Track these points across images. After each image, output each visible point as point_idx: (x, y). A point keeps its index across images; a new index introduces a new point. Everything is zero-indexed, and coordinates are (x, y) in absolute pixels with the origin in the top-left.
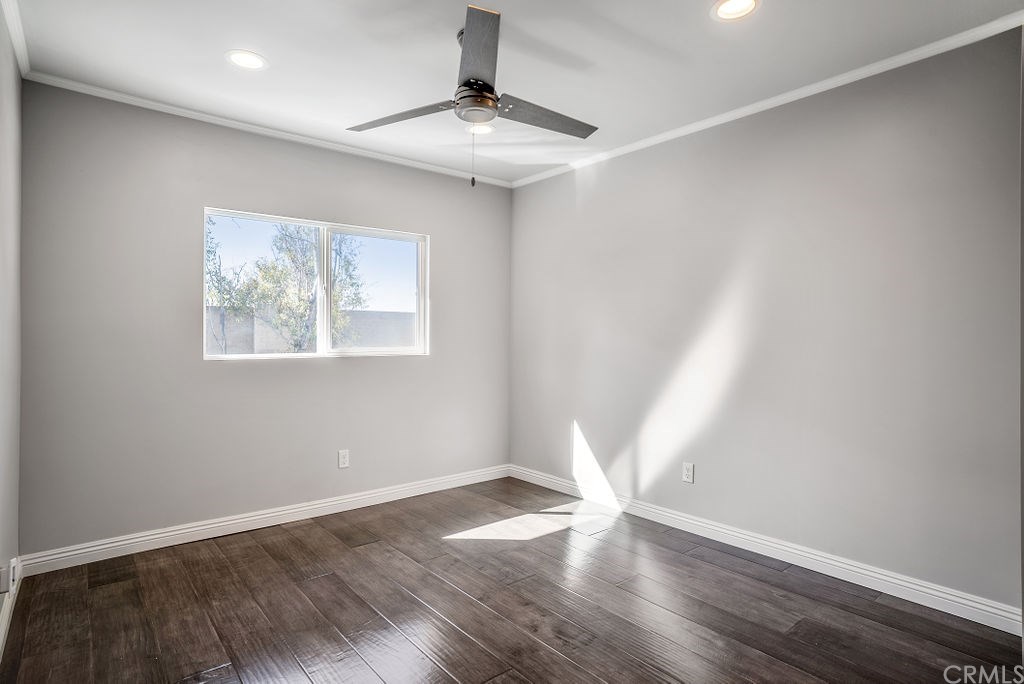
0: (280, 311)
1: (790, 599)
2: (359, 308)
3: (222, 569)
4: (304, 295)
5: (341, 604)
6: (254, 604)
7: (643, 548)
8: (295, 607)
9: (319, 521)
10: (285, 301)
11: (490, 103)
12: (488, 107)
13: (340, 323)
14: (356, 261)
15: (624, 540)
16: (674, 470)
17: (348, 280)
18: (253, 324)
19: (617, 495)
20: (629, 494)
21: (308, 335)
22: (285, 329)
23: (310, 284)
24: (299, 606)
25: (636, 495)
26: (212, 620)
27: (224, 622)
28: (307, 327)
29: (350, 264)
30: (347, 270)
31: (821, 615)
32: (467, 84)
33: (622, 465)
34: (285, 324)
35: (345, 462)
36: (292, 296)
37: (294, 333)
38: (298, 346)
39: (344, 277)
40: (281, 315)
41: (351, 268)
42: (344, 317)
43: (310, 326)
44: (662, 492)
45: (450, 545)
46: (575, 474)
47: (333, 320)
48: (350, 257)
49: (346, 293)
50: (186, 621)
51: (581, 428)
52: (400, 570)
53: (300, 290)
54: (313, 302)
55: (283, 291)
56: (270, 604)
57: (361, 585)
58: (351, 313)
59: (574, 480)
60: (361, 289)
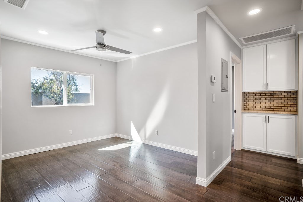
0: (51, 93)
1: (174, 158)
2: (77, 92)
3: (37, 160)
4: (59, 88)
5: (69, 164)
6: (47, 166)
7: (147, 151)
8: (58, 166)
9: (63, 148)
10: (53, 90)
11: (104, 47)
12: (104, 48)
13: (71, 97)
14: (76, 78)
15: (143, 150)
16: (153, 132)
17: (73, 84)
18: (42, 97)
19: (141, 139)
20: (144, 139)
21: (60, 101)
22: (53, 99)
23: (61, 85)
24: (58, 165)
25: (145, 139)
26: (35, 169)
27: (39, 169)
28: (60, 98)
29: (74, 79)
30: (73, 81)
31: (179, 160)
32: (98, 43)
33: (142, 132)
34: (53, 97)
35: (71, 133)
36: (55, 88)
37: (56, 100)
38: (57, 104)
39: (72, 83)
40: (52, 94)
41: (75, 80)
42: (72, 95)
43: (61, 98)
44: (151, 138)
45: (98, 152)
46: (132, 135)
47: (68, 96)
48: (74, 77)
49: (73, 88)
50: (28, 170)
51: (133, 123)
52: (84, 157)
53: (58, 87)
54: (62, 90)
55: (52, 87)
56: (51, 165)
57: (74, 160)
58: (74, 94)
59: (131, 136)
60: (78, 87)
